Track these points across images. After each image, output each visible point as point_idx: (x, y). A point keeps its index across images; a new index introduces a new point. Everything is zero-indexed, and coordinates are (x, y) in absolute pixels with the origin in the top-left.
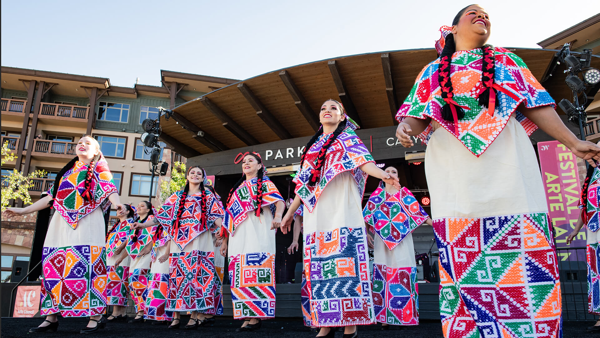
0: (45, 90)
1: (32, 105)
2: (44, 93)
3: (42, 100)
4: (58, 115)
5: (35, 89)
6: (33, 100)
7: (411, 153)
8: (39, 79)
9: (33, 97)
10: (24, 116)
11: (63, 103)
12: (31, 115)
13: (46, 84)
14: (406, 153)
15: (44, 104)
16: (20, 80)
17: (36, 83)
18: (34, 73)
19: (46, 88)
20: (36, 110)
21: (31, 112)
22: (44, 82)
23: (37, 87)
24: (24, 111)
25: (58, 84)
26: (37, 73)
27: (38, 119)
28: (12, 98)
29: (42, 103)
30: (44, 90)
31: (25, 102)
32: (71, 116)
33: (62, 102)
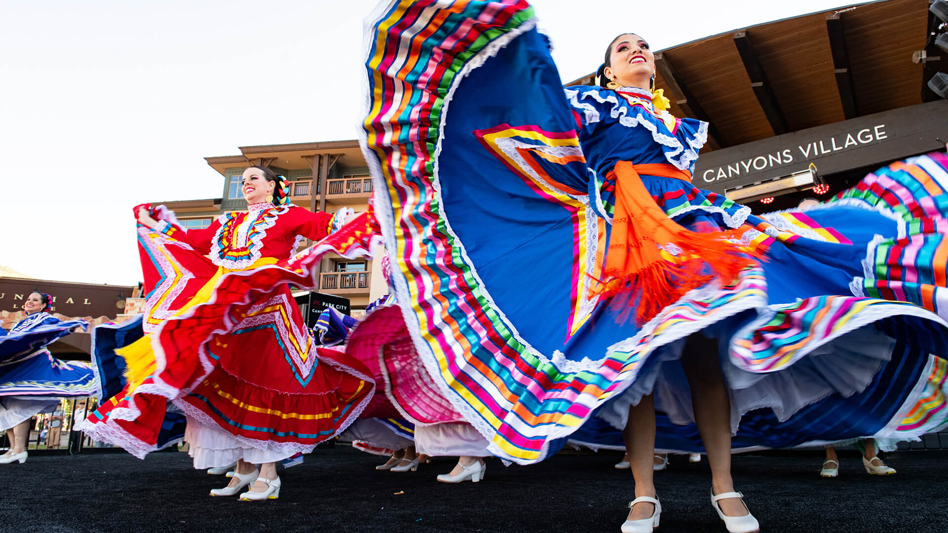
0: (331, 163)
1: (318, 184)
2: (330, 168)
3: (328, 177)
4: (347, 192)
5: (320, 165)
6: (318, 178)
7: (734, 189)
8: (322, 152)
9: (318, 175)
10: (310, 199)
11: (354, 177)
12: (318, 197)
13: (332, 157)
14: (727, 191)
15: (331, 182)
16: (302, 157)
17: (320, 157)
18: (315, 146)
19: (332, 161)
20: (322, 190)
21: (317, 193)
22: (329, 155)
23: (321, 162)
24: (309, 194)
25: (344, 154)
26: (320, 146)
27: (326, 200)
28: (298, 180)
29: (329, 181)
30: (329, 163)
31: (310, 181)
32: (362, 191)
33: (352, 175)
